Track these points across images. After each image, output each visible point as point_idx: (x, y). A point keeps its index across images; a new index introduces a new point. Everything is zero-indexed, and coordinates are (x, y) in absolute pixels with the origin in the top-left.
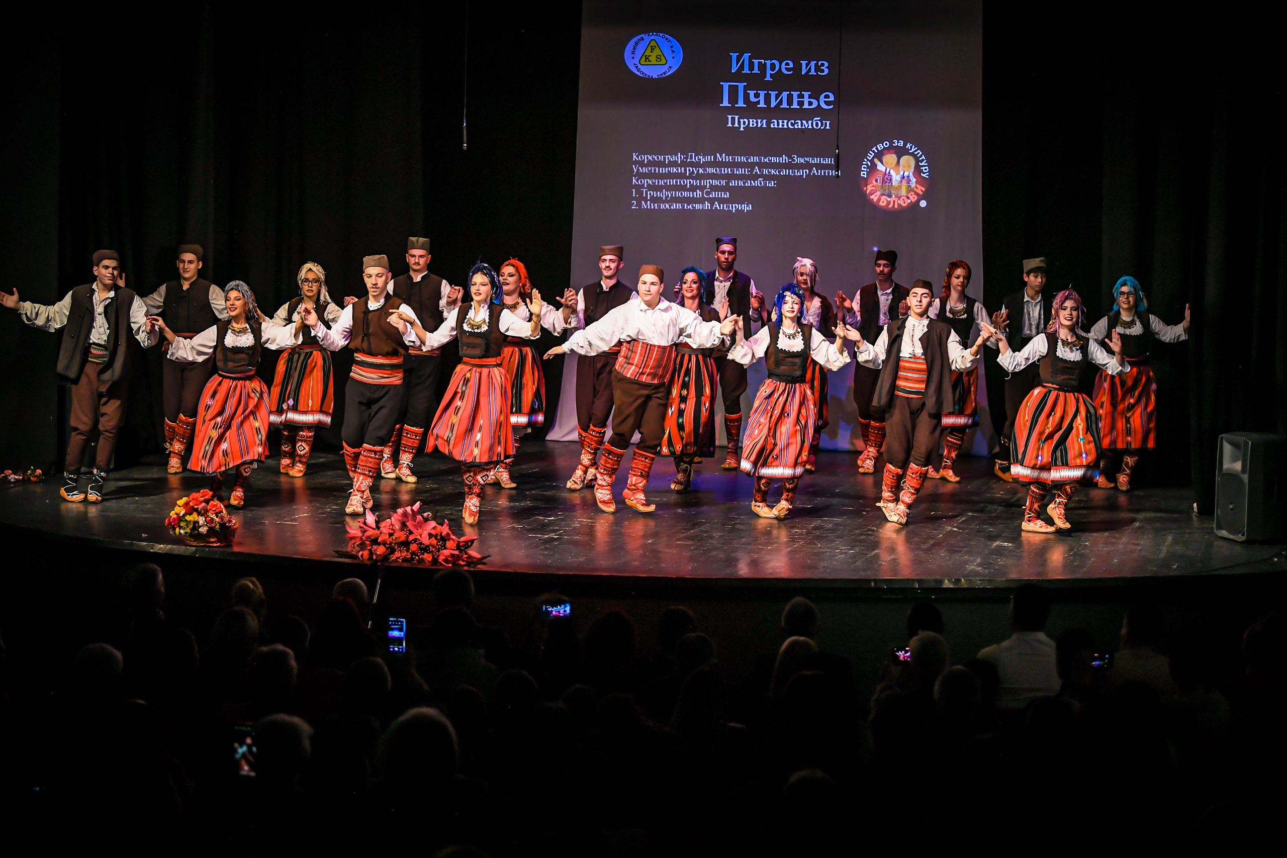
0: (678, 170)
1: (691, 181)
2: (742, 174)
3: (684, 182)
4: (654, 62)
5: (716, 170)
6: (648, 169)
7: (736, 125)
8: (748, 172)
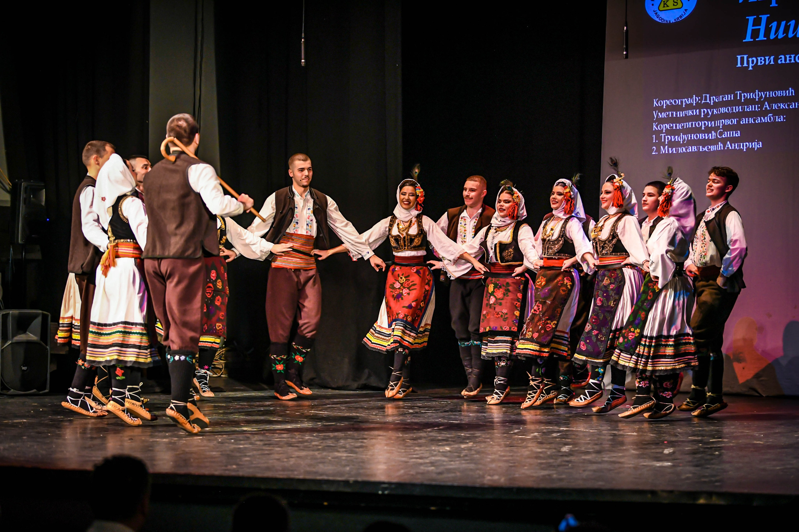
0: (693, 112)
1: (706, 122)
2: (752, 111)
3: (699, 124)
4: (671, 7)
5: (728, 110)
6: (666, 114)
7: (745, 65)
8: (758, 109)
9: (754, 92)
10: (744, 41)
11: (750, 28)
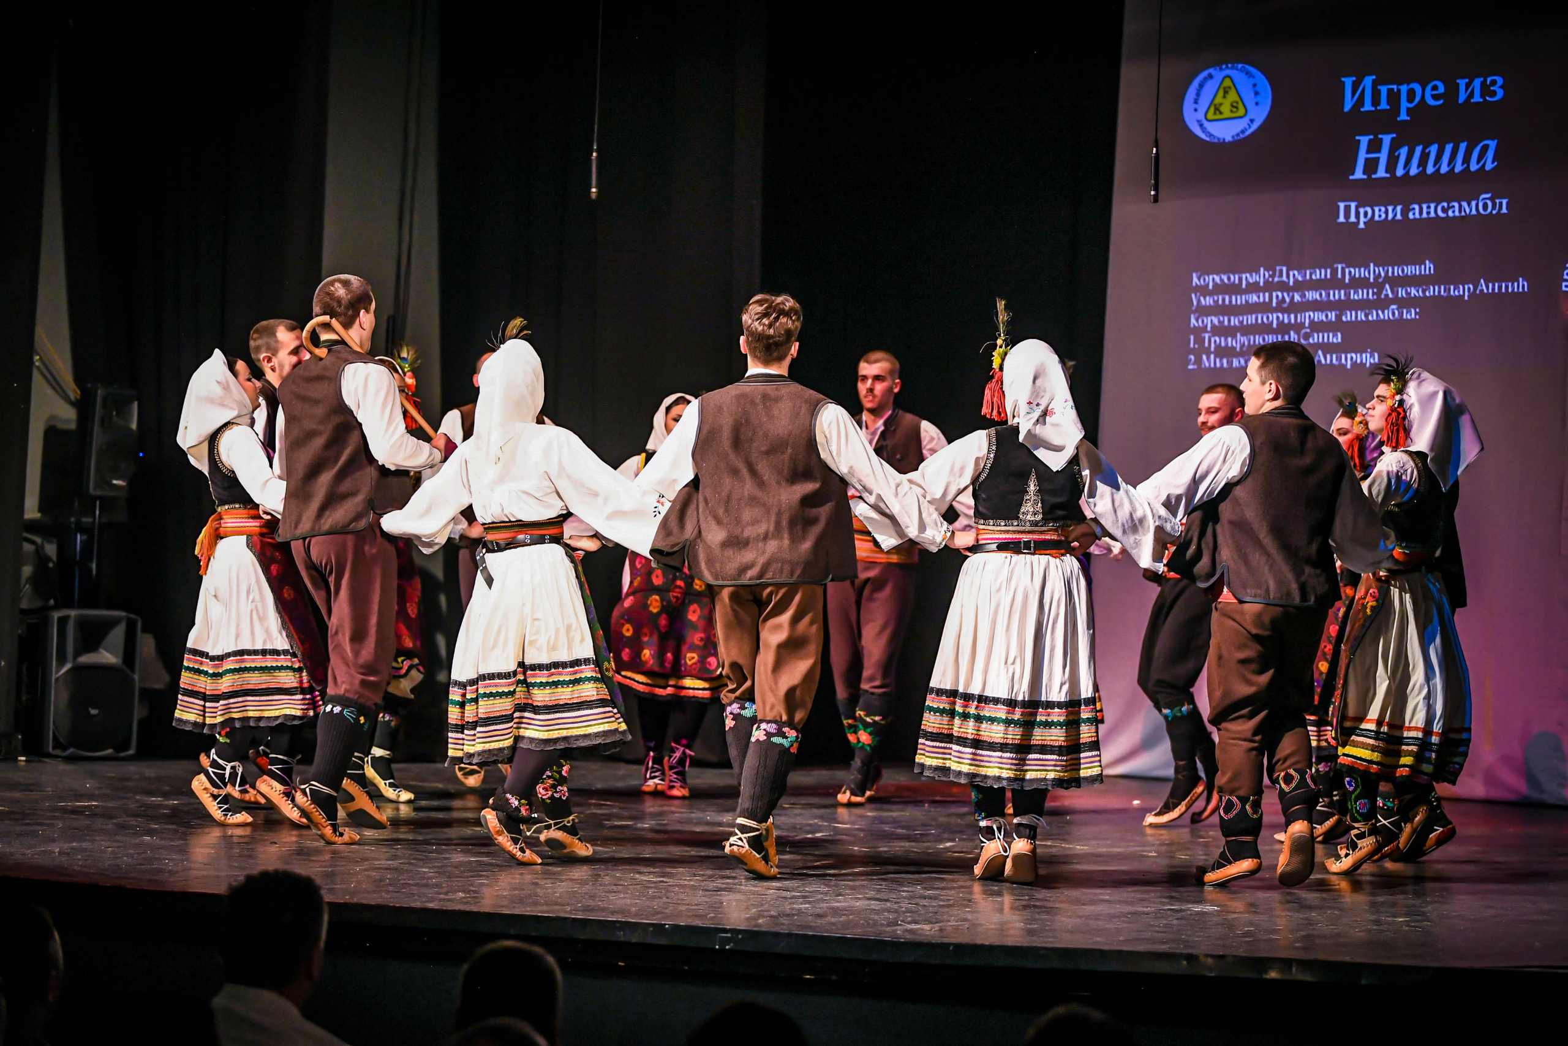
0: (1259, 297)
1: (1280, 315)
2: (1363, 299)
3: (1268, 318)
4: (1227, 114)
5: (1321, 295)
6: (1214, 298)
7: (1353, 219)
8: (1373, 295)
9: (1367, 267)
10: (1351, 177)
11: (1362, 155)
